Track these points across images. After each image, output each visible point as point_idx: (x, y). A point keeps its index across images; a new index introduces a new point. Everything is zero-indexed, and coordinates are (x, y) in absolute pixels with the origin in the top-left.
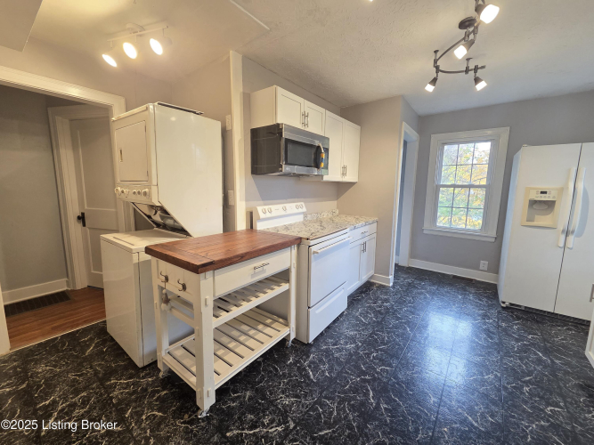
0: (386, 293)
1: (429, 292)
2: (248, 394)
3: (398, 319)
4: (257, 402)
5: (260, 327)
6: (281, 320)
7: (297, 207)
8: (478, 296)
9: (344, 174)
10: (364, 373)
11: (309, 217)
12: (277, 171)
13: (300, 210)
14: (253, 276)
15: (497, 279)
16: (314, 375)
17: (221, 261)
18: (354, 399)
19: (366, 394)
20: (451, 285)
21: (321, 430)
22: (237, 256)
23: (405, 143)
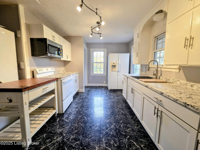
0: (83, 94)
1: (94, 91)
2: (45, 135)
3: (88, 99)
4: (49, 135)
5: (43, 113)
6: (51, 109)
7: (52, 69)
8: (104, 89)
9: (68, 58)
10: (82, 114)
11: (56, 73)
12: (46, 55)
13: (53, 70)
14: (43, 92)
15: (107, 85)
16: (68, 120)
17: (31, 87)
18: (81, 121)
19: (84, 118)
20: (98, 88)
21: (74, 131)
22: (37, 85)
23: (84, 50)
